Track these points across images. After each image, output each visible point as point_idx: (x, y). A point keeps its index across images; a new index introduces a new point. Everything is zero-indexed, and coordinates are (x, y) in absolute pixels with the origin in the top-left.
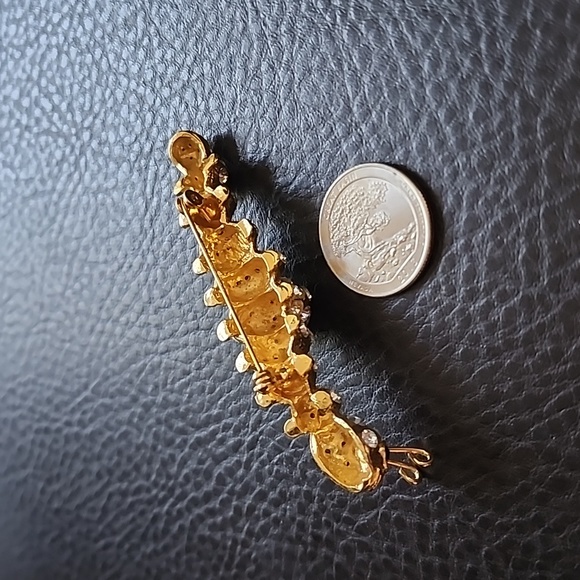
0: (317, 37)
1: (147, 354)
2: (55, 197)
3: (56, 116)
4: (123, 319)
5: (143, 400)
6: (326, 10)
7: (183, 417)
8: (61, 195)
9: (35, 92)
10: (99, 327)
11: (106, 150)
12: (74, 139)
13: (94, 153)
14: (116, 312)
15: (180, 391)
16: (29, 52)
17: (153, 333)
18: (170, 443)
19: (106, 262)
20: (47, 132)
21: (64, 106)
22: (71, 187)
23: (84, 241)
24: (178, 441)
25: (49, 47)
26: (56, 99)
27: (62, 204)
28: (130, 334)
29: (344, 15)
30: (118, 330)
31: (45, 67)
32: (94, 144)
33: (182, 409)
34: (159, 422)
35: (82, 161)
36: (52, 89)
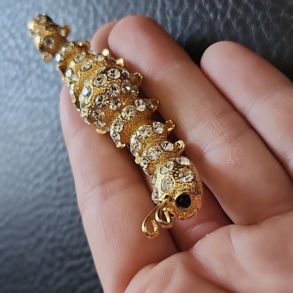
0: (202, 25)
1: (47, 205)
2: (6, 100)
3: (17, 52)
4: (35, 182)
5: (39, 234)
6: (211, 10)
7: (64, 249)
8: (10, 99)
9: (7, 35)
10: (18, 184)
11: (46, 76)
12: (26, 67)
13: (38, 77)
14: (31, 176)
15: (66, 232)
16: (8, 11)
17: (54, 193)
18: (51, 265)
19: (31, 144)
20: (9, 60)
21: (24, 46)
22: (18, 95)
23: (20, 129)
24: (58, 264)
25: (22, 9)
26: (20, 41)
27: (10, 104)
28: (39, 191)
29: (223, 15)
30: (30, 188)
31: (17, 21)
32: (39, 71)
33: (64, 244)
34: (46, 250)
35: (29, 81)
36: (18, 35)
